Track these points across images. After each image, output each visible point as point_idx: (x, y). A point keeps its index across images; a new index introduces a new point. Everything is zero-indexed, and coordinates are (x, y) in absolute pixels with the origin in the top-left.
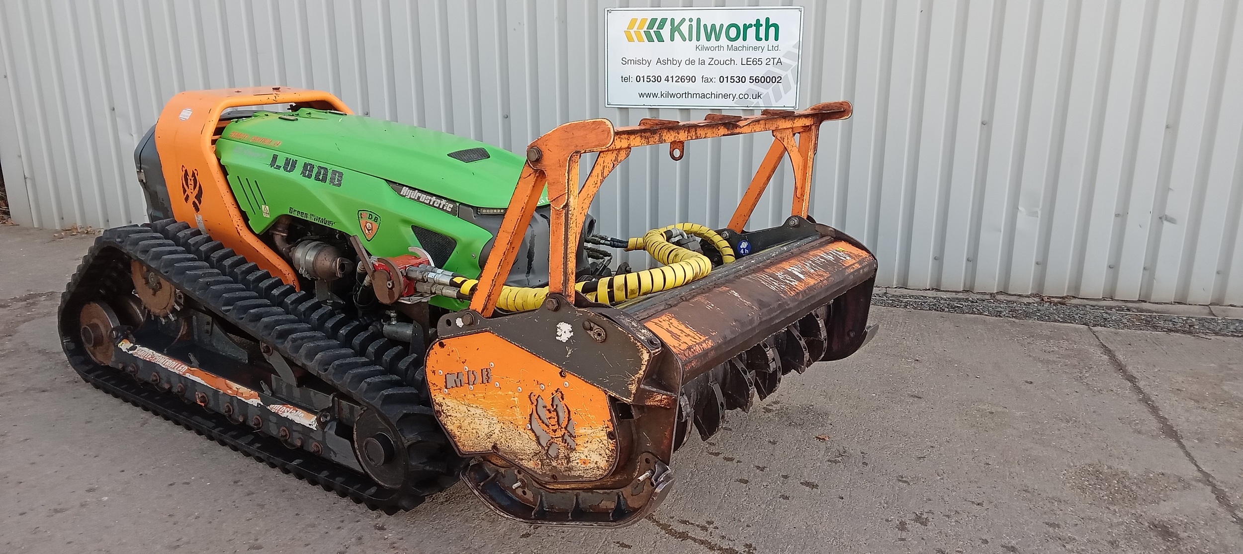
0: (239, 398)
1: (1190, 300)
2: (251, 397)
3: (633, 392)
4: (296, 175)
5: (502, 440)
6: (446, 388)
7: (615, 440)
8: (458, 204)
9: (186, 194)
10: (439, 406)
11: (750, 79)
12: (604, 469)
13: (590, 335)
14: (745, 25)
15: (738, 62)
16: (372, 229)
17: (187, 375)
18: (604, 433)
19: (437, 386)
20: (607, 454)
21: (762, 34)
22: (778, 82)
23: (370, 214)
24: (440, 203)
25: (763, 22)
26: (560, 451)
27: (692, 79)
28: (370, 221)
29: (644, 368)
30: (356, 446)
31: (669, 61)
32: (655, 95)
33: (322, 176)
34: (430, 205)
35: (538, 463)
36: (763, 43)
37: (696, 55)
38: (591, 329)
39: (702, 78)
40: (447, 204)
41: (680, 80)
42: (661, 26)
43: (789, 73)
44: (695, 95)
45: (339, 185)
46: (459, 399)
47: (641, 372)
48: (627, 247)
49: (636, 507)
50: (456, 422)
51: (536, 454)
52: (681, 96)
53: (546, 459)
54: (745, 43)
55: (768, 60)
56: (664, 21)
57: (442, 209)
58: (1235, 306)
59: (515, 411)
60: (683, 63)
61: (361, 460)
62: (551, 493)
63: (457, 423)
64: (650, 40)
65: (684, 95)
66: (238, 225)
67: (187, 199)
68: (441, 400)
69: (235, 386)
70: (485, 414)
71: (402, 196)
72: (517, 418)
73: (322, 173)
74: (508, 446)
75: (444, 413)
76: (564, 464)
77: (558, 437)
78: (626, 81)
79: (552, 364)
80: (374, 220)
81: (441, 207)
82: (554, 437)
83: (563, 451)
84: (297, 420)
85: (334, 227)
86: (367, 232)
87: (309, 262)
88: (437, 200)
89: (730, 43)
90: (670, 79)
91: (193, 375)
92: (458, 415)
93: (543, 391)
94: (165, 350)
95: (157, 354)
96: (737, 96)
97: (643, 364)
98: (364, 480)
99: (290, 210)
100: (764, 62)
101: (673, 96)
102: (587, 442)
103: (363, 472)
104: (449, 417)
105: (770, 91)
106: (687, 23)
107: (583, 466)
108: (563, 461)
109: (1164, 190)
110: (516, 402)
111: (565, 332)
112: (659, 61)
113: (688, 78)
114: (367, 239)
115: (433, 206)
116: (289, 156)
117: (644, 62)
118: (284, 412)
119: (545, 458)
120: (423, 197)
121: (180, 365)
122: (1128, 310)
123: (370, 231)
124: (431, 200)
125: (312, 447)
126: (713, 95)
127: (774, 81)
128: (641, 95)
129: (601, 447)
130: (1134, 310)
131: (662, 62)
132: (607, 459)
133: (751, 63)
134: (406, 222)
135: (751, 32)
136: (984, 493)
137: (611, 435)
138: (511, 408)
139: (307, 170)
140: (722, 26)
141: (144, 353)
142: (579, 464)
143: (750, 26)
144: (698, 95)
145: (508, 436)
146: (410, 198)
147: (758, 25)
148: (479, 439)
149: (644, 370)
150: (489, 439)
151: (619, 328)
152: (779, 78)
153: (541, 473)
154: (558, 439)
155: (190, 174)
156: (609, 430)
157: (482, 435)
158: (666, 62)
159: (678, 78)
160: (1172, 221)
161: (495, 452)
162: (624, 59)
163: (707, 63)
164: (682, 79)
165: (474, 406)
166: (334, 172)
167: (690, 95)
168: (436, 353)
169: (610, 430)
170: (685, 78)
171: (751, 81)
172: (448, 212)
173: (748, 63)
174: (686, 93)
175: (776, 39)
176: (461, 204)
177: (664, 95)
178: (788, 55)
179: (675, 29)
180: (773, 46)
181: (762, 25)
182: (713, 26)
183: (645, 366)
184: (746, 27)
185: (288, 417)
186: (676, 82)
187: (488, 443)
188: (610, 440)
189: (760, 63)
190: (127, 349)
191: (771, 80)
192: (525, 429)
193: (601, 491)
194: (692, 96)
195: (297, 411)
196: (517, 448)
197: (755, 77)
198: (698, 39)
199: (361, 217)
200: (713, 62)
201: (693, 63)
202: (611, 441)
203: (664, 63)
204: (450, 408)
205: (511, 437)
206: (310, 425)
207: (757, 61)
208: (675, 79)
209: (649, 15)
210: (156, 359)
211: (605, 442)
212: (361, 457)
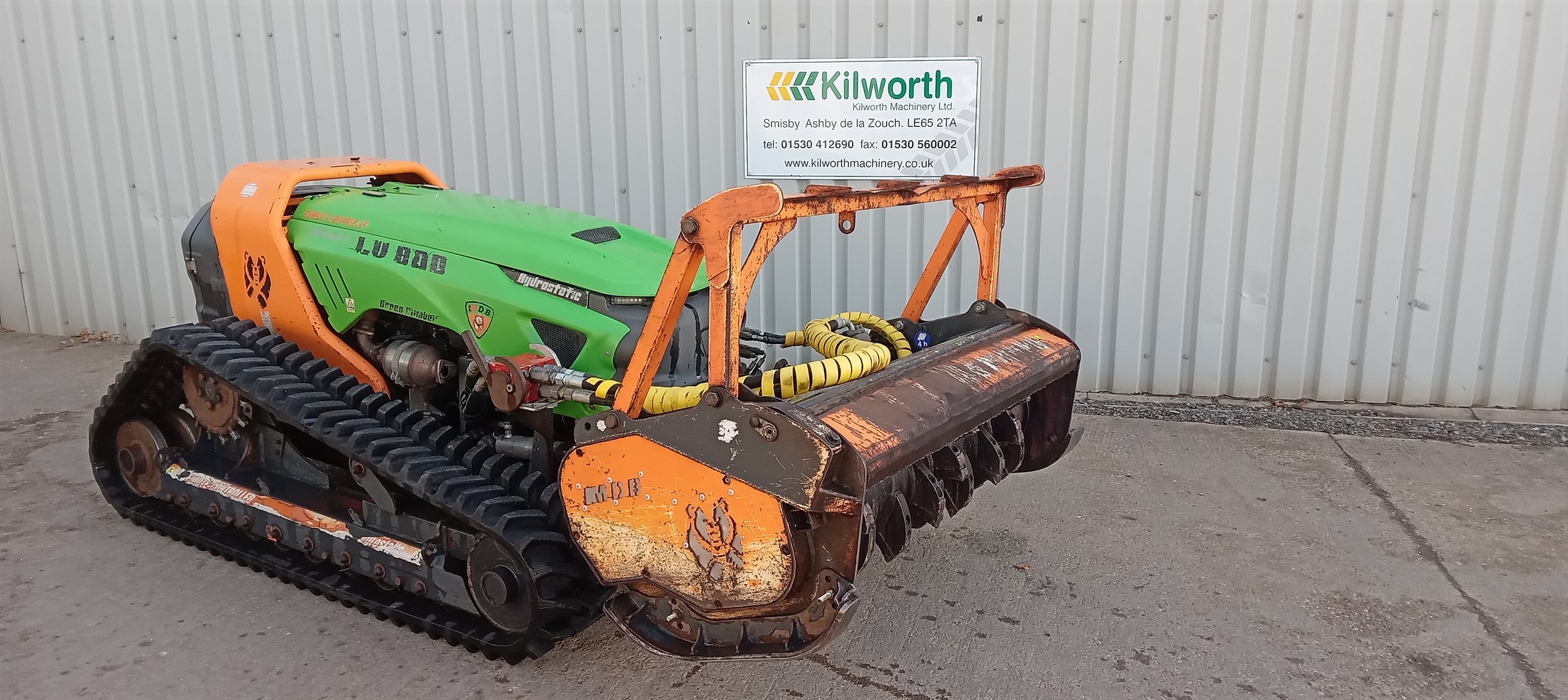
0: (322, 530)
1: (1448, 402)
2: (337, 528)
3: (810, 497)
4: (388, 262)
5: (654, 563)
6: (585, 504)
7: (790, 555)
8: (587, 293)
9: (249, 287)
10: (577, 526)
11: (919, 144)
12: (778, 589)
13: (759, 433)
14: (911, 79)
15: (904, 123)
16: (483, 324)
17: (256, 505)
18: (777, 547)
19: (574, 502)
20: (780, 573)
21: (932, 90)
22: (952, 147)
23: (480, 307)
24: (566, 292)
25: (933, 76)
26: (724, 572)
27: (848, 144)
28: (480, 314)
29: (823, 468)
30: (470, 583)
31: (821, 123)
32: (805, 164)
33: (420, 261)
34: (554, 294)
35: (698, 588)
36: (933, 101)
37: (854, 116)
38: (760, 426)
39: (862, 143)
40: (575, 292)
41: (834, 145)
42: (811, 82)
43: (965, 136)
44: (853, 163)
45: (442, 272)
46: (600, 517)
47: (820, 473)
48: (784, 342)
49: (815, 634)
50: (597, 544)
51: (695, 577)
52: (837, 164)
53: (708, 583)
54: (912, 101)
55: (940, 121)
56: (814, 75)
57: (569, 299)
58: (1501, 408)
59: (669, 528)
60: (838, 125)
61: (476, 599)
62: (712, 624)
63: (599, 546)
64: (798, 97)
65: (840, 163)
66: (315, 323)
67: (250, 293)
68: (580, 519)
69: (317, 516)
70: (633, 533)
71: (519, 284)
72: (672, 535)
73: (420, 259)
74: (662, 569)
75: (583, 534)
76: (730, 588)
77: (722, 556)
78: (769, 146)
79: (714, 469)
80: (486, 313)
81: (567, 296)
82: (717, 555)
83: (728, 572)
84: (396, 555)
85: (435, 322)
86: (477, 327)
87: (403, 366)
88: (563, 288)
89: (894, 101)
90: (823, 144)
91: (264, 505)
92: (600, 536)
93: (703, 501)
94: (227, 475)
95: (216, 481)
96: (904, 164)
97: (821, 464)
98: (480, 624)
99: (381, 303)
100: (936, 123)
101: (826, 164)
102: (757, 559)
103: (478, 613)
104: (589, 539)
105: (943, 157)
106: (842, 78)
107: (751, 588)
108: (729, 584)
109: (1413, 270)
110: (671, 517)
111: (728, 431)
112: (809, 123)
113: (844, 143)
114: (477, 336)
115: (557, 295)
116: (379, 239)
117: (791, 124)
118: (379, 545)
119: (707, 581)
120: (545, 285)
121: (246, 492)
122: (1376, 414)
123: (481, 327)
124: (554, 288)
125: (415, 586)
126: (875, 163)
127: (947, 146)
128: (788, 164)
129: (774, 565)
130: (1382, 414)
131: (812, 125)
132: (781, 578)
133: (920, 124)
134: (525, 314)
135: (919, 88)
136: (1214, 626)
137: (785, 550)
138: (665, 524)
139: (402, 255)
140: (884, 80)
141: (199, 479)
142: (748, 586)
143: (918, 80)
144: (856, 163)
145: (661, 557)
146: (529, 286)
147: (927, 79)
148: (626, 563)
149: (823, 470)
150: (638, 563)
151: (793, 423)
152: (954, 143)
153: (701, 600)
154: (721, 558)
155: (255, 262)
156: (782, 543)
157: (630, 558)
158: (818, 124)
159: (832, 143)
160: (1423, 307)
161: (646, 578)
162: (767, 121)
163: (867, 124)
164: (837, 144)
165: (619, 524)
166: (436, 257)
167: (846, 163)
168: (573, 464)
169: (784, 544)
170: (841, 143)
171: (920, 146)
172: (576, 302)
173: (916, 124)
174: (842, 161)
175: (949, 95)
176: (591, 292)
177: (816, 164)
178: (964, 114)
179: (828, 84)
180: (945, 105)
181: (931, 80)
182: (873, 81)
183: (824, 466)
184: (913, 82)
185: (384, 552)
186: (830, 147)
187: (637, 568)
188: (784, 555)
189: (930, 124)
190: (177, 475)
191: (944, 144)
192: (681, 549)
193: (773, 618)
194: (850, 164)
195: (395, 543)
196: (673, 571)
197: (924, 141)
198: (856, 97)
199: (470, 310)
200: (874, 124)
201: (850, 125)
202: (786, 557)
203: (815, 126)
204: (590, 527)
205: (665, 559)
206: (412, 559)
207: (927, 122)
208: (828, 145)
209: (797, 68)
210: (215, 486)
211: (778, 558)
212: (476, 596)
